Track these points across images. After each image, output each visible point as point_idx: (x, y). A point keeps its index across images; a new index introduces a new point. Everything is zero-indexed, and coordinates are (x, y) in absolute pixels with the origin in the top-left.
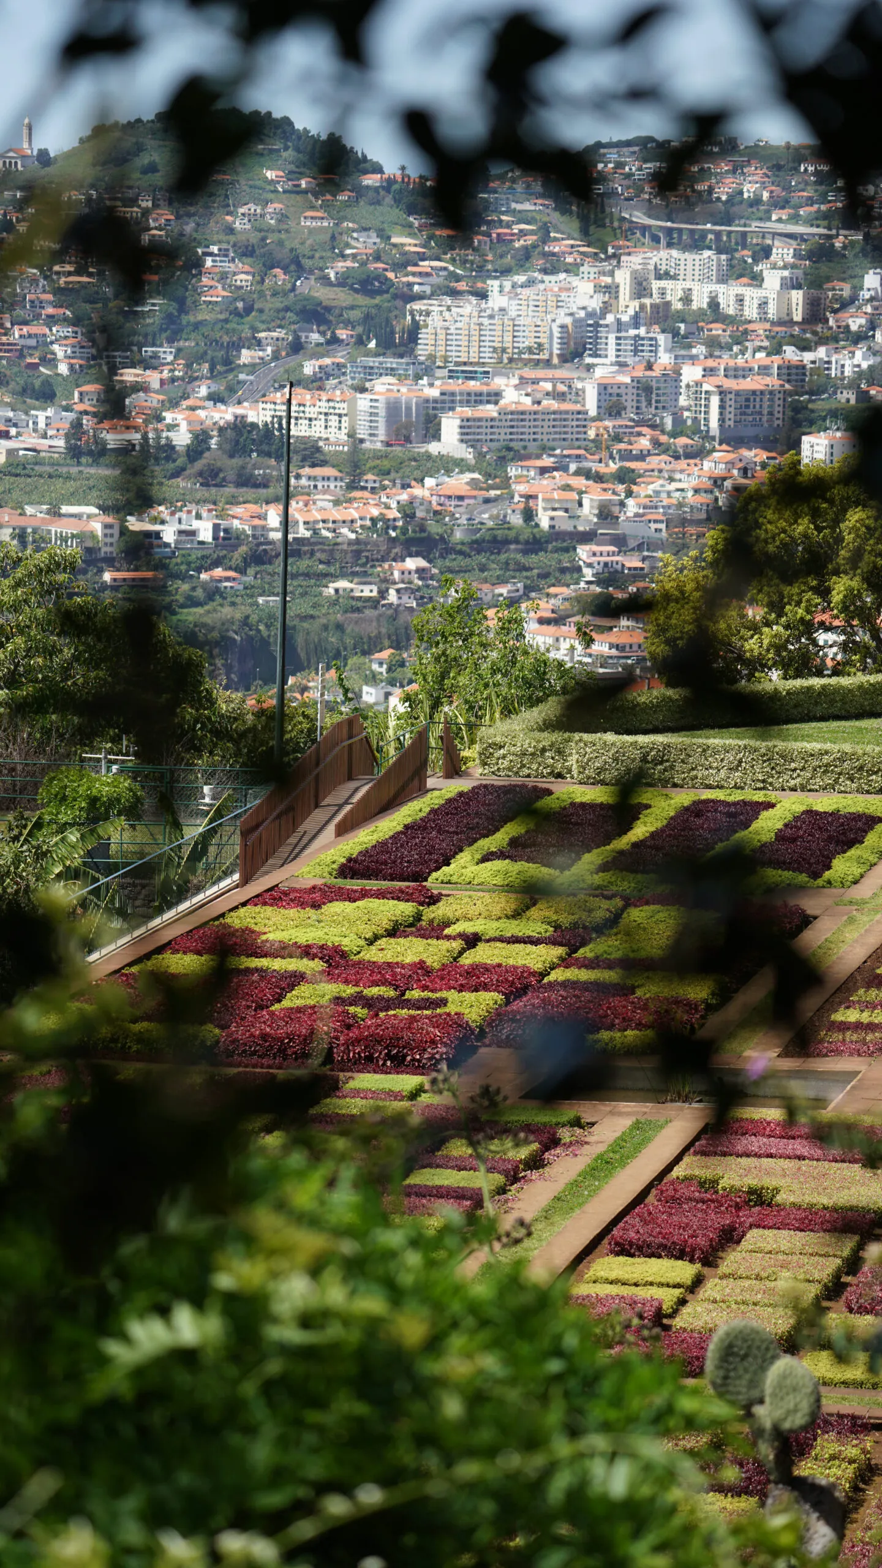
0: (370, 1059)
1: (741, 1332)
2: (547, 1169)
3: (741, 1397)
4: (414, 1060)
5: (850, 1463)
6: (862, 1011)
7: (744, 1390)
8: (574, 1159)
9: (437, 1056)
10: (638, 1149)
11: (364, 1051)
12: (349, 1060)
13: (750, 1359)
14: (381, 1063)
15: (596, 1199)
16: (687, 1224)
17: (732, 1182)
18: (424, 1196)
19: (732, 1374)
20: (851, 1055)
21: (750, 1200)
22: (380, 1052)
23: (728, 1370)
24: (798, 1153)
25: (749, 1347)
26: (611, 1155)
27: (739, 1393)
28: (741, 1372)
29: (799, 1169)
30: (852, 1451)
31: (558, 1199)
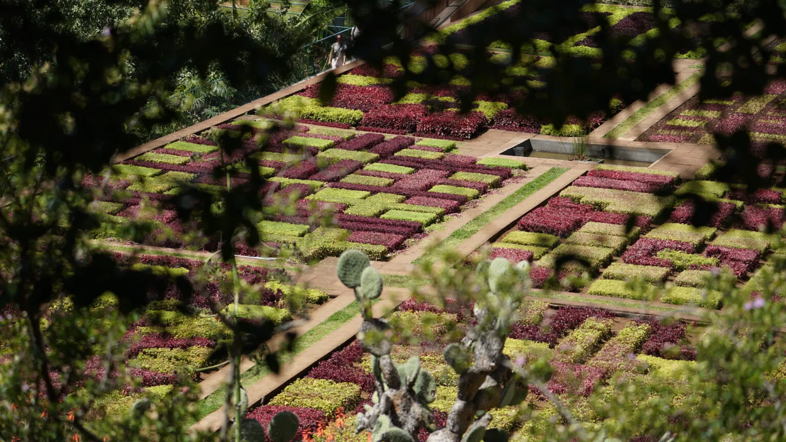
0: (433, 131)
1: (353, 255)
2: (500, 189)
3: (351, 283)
4: (455, 133)
5: (598, 331)
6: (683, 120)
7: (353, 280)
8: (517, 184)
9: (466, 132)
10: (549, 181)
11: (431, 127)
12: (424, 131)
13: (356, 267)
14: (439, 133)
15: (520, 204)
16: (558, 218)
17: (587, 199)
18: (436, 198)
19: (348, 273)
20: (671, 141)
21: (595, 208)
22: (438, 129)
23: (346, 271)
24: (624, 187)
25: (356, 262)
26: (535, 183)
27: (350, 281)
28: (352, 272)
29: (623, 194)
30: (601, 325)
31: (502, 203)
